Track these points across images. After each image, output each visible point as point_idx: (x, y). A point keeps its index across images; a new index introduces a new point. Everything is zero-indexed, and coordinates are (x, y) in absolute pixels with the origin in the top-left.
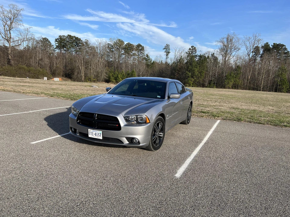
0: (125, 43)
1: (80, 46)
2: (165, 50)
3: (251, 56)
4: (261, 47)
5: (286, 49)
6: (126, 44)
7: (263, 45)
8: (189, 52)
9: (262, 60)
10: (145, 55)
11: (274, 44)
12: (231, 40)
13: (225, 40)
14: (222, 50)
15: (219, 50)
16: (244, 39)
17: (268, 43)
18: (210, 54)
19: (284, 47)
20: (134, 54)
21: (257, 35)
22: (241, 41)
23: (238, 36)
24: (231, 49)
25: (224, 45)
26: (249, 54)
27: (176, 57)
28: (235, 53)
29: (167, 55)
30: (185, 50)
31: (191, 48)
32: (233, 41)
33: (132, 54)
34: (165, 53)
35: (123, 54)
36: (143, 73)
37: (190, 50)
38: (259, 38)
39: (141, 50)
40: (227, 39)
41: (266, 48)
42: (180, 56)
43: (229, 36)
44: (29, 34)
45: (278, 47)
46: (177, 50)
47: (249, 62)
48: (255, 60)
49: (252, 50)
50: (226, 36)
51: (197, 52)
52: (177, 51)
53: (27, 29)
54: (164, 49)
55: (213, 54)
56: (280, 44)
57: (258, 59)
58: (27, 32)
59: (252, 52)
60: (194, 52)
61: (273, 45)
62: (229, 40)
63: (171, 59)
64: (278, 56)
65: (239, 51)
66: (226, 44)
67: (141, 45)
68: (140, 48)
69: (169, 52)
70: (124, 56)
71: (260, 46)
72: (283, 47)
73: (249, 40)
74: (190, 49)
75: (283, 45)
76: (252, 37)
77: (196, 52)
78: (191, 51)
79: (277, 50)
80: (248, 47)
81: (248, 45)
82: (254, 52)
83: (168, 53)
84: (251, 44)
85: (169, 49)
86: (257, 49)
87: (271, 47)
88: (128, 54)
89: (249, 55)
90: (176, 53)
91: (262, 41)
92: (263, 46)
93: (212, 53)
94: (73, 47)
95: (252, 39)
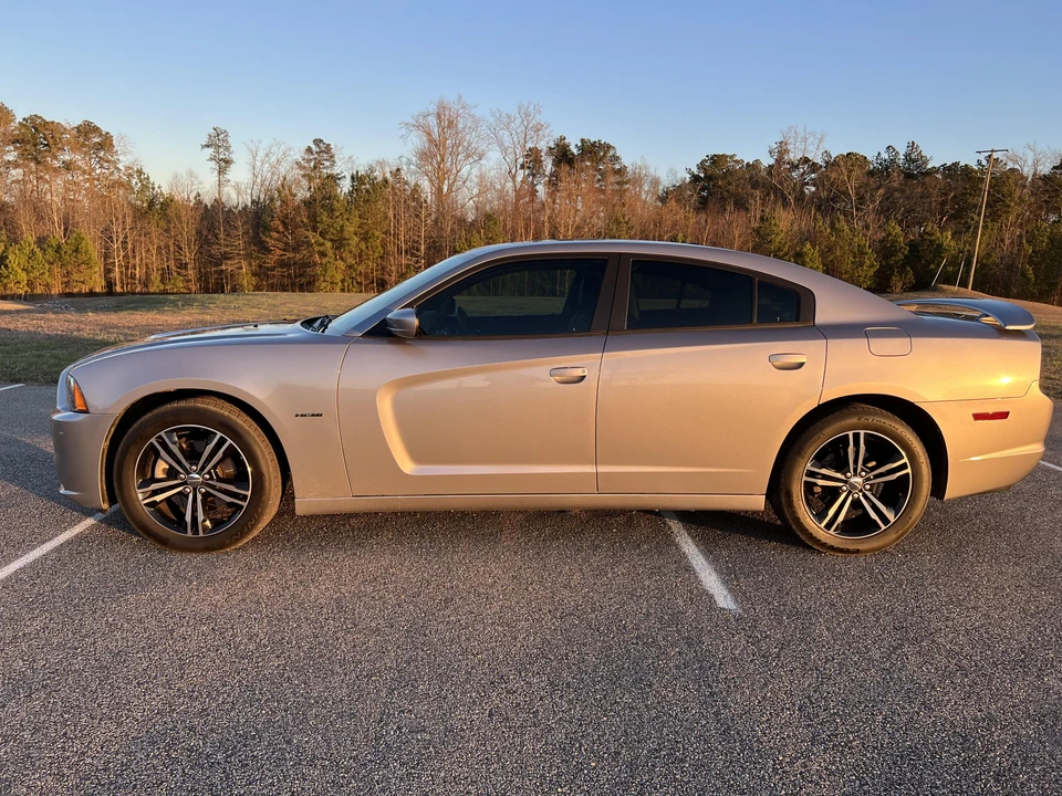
0: (19, 119)
2: (211, 151)
3: (519, 178)
4: (545, 150)
5: (616, 158)
6: (24, 119)
7: (552, 145)
8: (309, 161)
9: (552, 194)
10: (123, 169)
11: (582, 140)
12: (452, 123)
13: (432, 121)
14: (424, 156)
15: (414, 159)
16: (492, 120)
17: (564, 139)
18: (388, 170)
19: (611, 153)
20: (68, 166)
21: (531, 108)
22: (483, 130)
23: (473, 111)
24: (455, 154)
25: (431, 141)
26: (513, 171)
27: (259, 180)
28: (468, 167)
29: (221, 172)
30: (292, 153)
31: (314, 147)
32: (460, 125)
33: (56, 164)
34: (214, 162)
35: (16, 165)
36: (124, 243)
37: (312, 153)
38: (538, 117)
39: (100, 146)
40: (439, 117)
41: (562, 155)
42: (273, 174)
43: (442, 106)
45: (594, 151)
46: (261, 154)
47: (517, 201)
48: (534, 192)
49: (521, 161)
50: (433, 108)
51: (339, 163)
52: (258, 158)
54: (208, 146)
55: (398, 170)
56: (599, 141)
57: (541, 190)
59: (522, 167)
60: (327, 164)
61: (580, 144)
62: (446, 120)
63: (240, 186)
64: (599, 180)
65: (483, 162)
66: (435, 136)
67: (96, 130)
68: (96, 140)
69: (228, 162)
70: (16, 173)
71: (543, 146)
72: (608, 151)
73: (507, 126)
74: (309, 150)
75: (609, 147)
76: (518, 115)
77: (334, 162)
78: (315, 159)
79: (592, 162)
80: (510, 150)
81: (507, 141)
82: (528, 168)
83: (224, 164)
84: (515, 139)
85: (227, 149)
86: (533, 159)
87: (575, 151)
88: (38, 163)
89: (514, 177)
90: (258, 164)
91: (547, 132)
92: (550, 149)
93: (394, 168)
95: (518, 121)
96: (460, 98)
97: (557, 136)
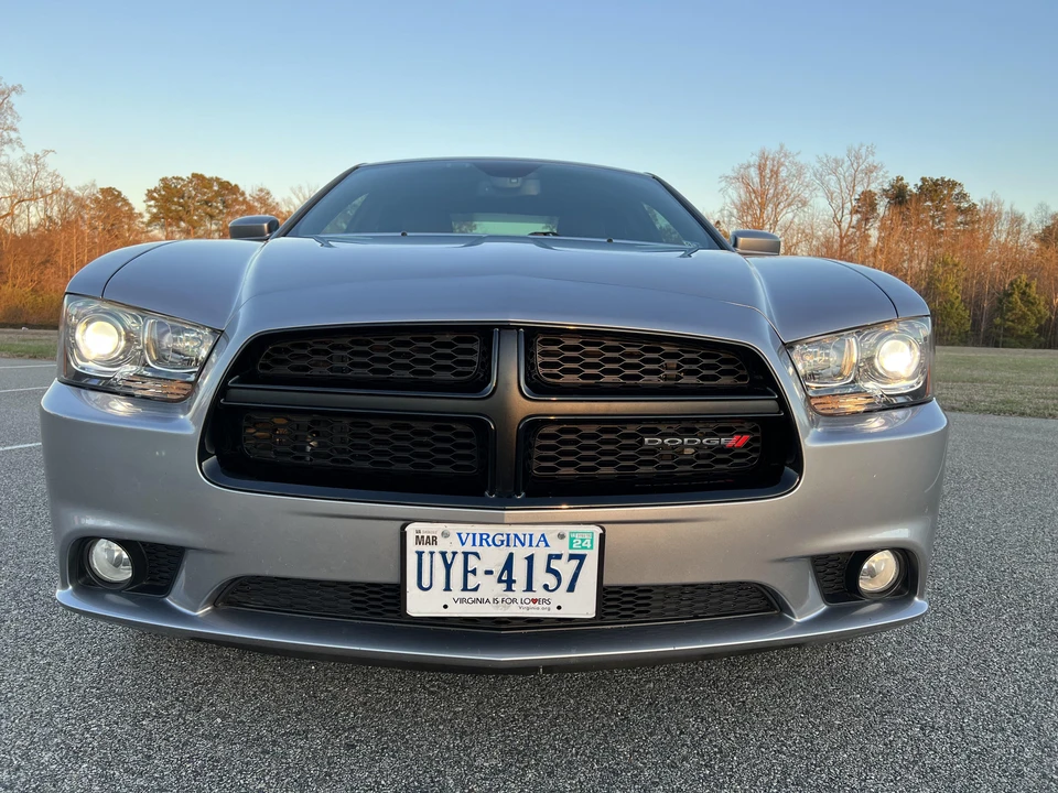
1: (237, 212)
3: (845, 225)
4: (878, 192)
5: (964, 196)
7: (886, 187)
9: (883, 238)
11: (923, 180)
12: (775, 173)
13: (754, 173)
14: (745, 208)
15: (735, 211)
16: (818, 165)
17: (902, 179)
19: (957, 191)
21: (863, 151)
22: (808, 176)
23: (797, 159)
24: (775, 204)
25: (751, 191)
26: (839, 217)
28: (790, 216)
32: (783, 173)
38: (871, 159)
40: (761, 168)
41: (898, 195)
43: (763, 157)
44: (43, 174)
45: (935, 190)
47: (843, 246)
48: (866, 238)
49: (848, 205)
50: (754, 160)
53: (37, 156)
55: (718, 222)
56: (942, 179)
58: (34, 167)
59: (850, 212)
61: (920, 184)
62: (768, 169)
64: (940, 221)
65: (806, 209)
66: (757, 187)
71: (875, 187)
72: (953, 189)
73: (835, 171)
75: (952, 185)
76: (846, 159)
79: (932, 201)
80: (836, 195)
81: (833, 186)
82: (858, 212)
84: (843, 183)
86: (867, 204)
87: (914, 191)
89: (839, 223)
91: (881, 173)
92: (885, 190)
94: (212, 217)
95: (847, 164)
96: (782, 147)
97: (892, 176)
